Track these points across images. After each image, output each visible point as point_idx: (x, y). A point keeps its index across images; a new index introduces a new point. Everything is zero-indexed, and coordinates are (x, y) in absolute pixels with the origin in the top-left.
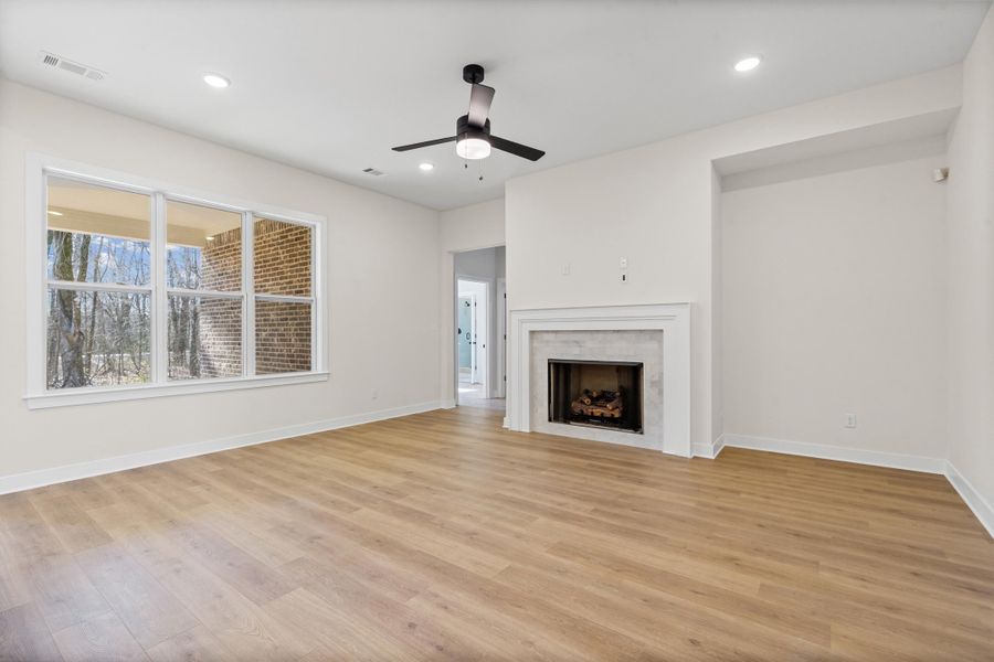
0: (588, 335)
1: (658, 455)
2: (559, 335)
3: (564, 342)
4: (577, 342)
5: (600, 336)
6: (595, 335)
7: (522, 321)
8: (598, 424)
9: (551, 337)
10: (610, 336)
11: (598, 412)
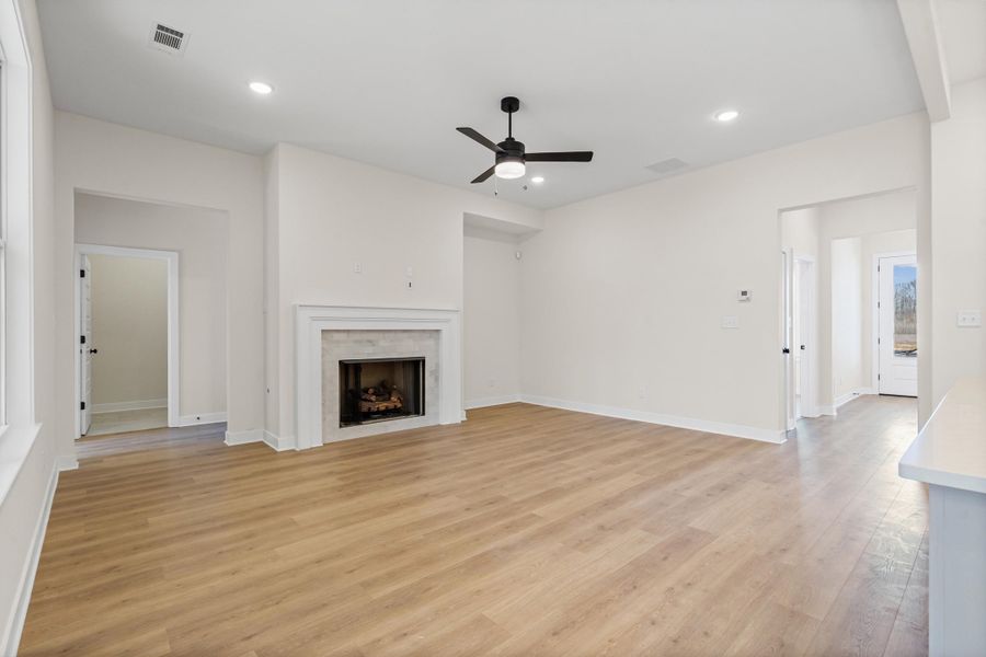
0: (381, 335)
1: (439, 427)
2: (351, 334)
3: (356, 342)
4: (370, 341)
5: (392, 335)
6: (387, 335)
7: (314, 319)
8: (379, 418)
9: (342, 336)
10: (400, 335)
11: (382, 406)
